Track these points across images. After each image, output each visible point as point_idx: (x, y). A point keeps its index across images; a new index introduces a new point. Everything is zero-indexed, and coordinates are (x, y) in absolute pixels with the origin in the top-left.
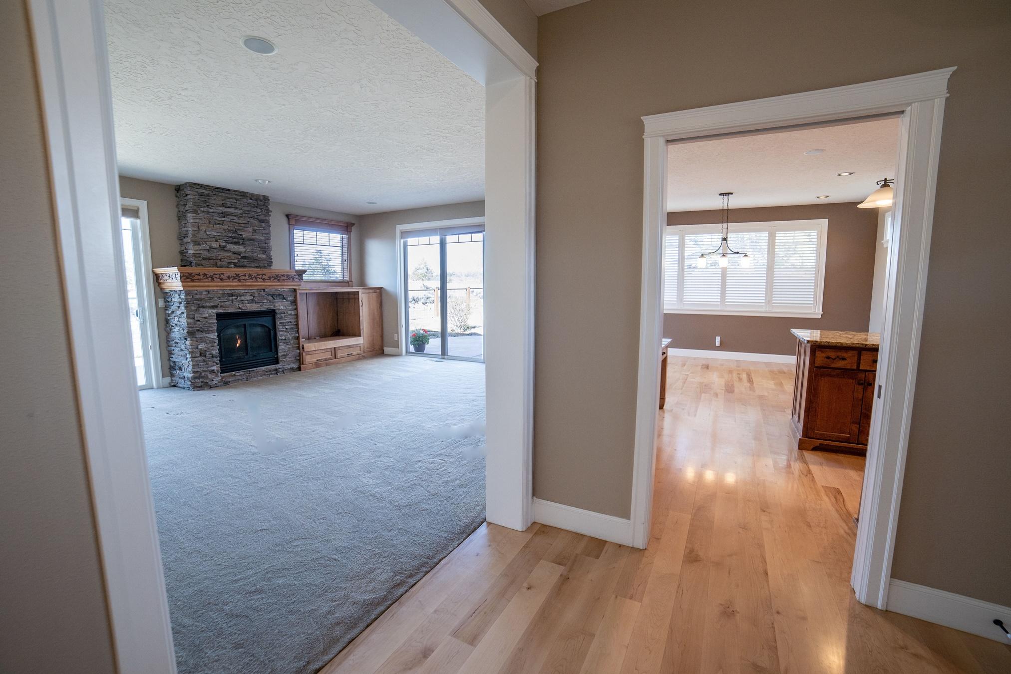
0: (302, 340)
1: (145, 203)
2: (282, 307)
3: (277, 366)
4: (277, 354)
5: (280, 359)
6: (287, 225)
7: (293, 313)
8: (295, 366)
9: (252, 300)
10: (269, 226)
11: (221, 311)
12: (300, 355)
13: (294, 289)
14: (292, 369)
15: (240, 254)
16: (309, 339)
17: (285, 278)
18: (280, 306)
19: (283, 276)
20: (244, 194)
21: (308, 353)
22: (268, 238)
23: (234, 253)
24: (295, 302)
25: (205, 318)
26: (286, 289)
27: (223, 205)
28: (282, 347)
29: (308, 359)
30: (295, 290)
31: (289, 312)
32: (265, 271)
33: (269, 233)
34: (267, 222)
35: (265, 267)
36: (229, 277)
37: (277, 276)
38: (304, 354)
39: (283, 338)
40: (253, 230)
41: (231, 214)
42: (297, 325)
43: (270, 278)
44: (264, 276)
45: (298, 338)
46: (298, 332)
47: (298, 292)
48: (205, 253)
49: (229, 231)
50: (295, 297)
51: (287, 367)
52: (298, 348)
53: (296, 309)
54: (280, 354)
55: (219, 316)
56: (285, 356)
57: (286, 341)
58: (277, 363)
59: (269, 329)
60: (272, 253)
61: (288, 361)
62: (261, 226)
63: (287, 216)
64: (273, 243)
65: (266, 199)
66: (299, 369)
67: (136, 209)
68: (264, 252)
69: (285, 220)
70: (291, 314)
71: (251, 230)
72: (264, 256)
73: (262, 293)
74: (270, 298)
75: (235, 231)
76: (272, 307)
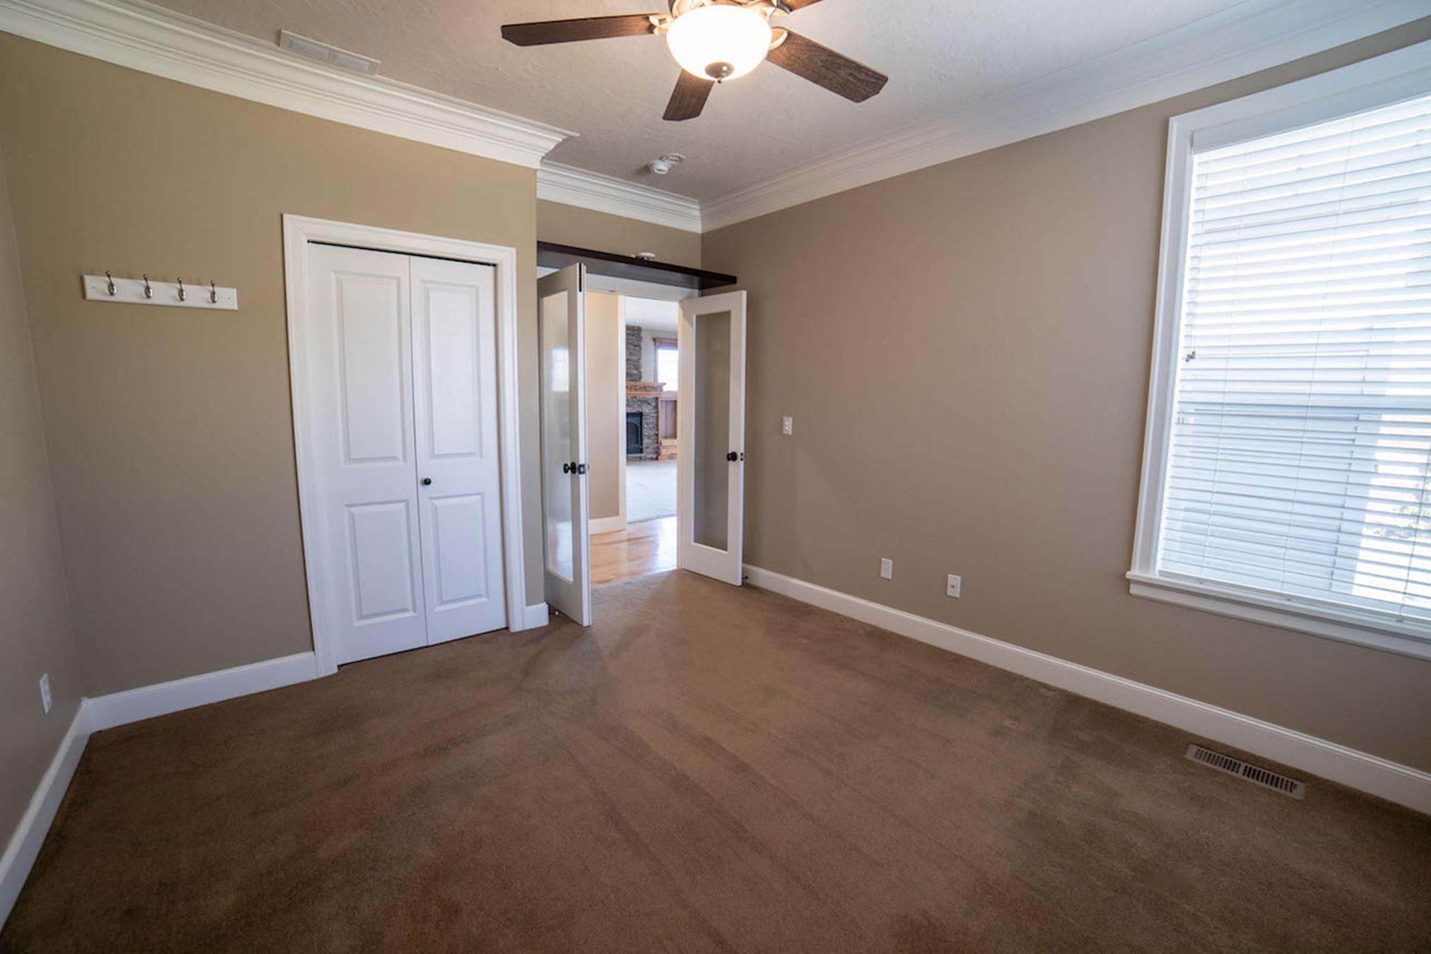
0: (660, 439)
2: (647, 411)
3: (642, 455)
4: (642, 445)
5: (644, 449)
6: (653, 346)
7: (655, 415)
8: (654, 456)
10: (641, 349)
12: (658, 448)
13: (655, 396)
14: (652, 459)
16: (666, 437)
17: (651, 388)
18: (646, 409)
19: (649, 387)
21: (664, 447)
22: (639, 359)
24: (656, 407)
26: (651, 397)
28: (645, 441)
29: (664, 452)
30: (657, 398)
32: (638, 383)
33: (640, 355)
34: (639, 346)
35: (637, 381)
37: (645, 387)
38: (661, 447)
39: (647, 434)
40: (631, 353)
42: (657, 425)
43: (640, 388)
44: (637, 387)
45: (657, 435)
46: (657, 430)
47: (660, 400)
50: (657, 404)
51: (649, 456)
52: (657, 443)
53: (657, 413)
54: (644, 446)
56: (647, 448)
57: (649, 438)
58: (641, 452)
59: (636, 426)
60: (642, 370)
61: (649, 452)
62: (635, 350)
63: (654, 339)
64: (643, 362)
65: (639, 329)
66: (657, 459)
68: (636, 369)
69: (652, 342)
70: (653, 417)
72: (636, 372)
73: (635, 400)
74: (639, 403)
76: (640, 410)
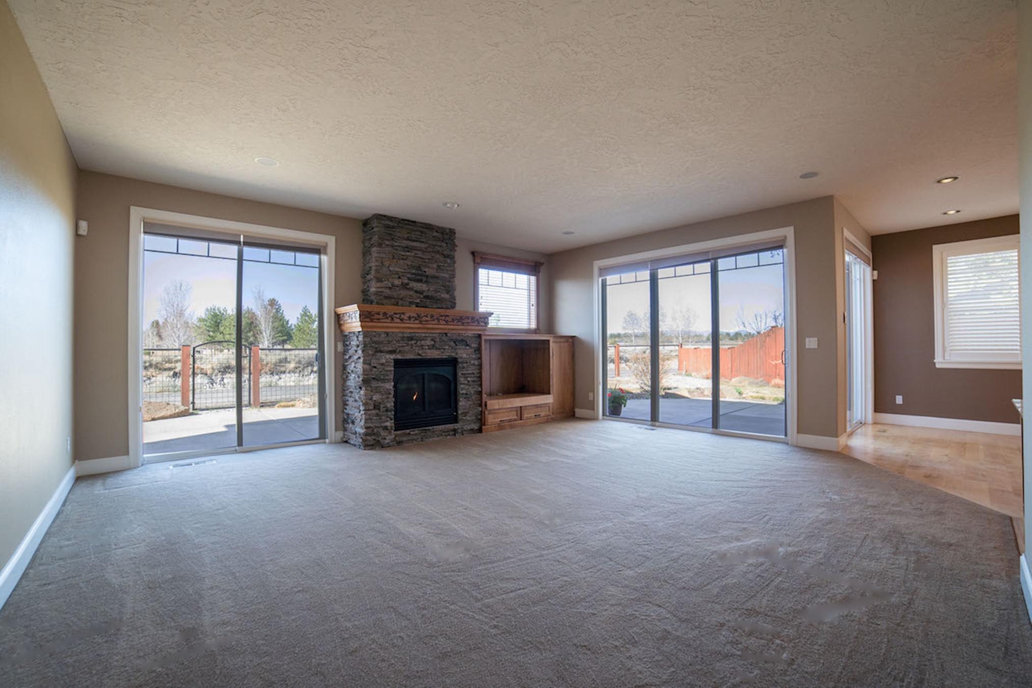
0: (484, 396)
1: (333, 238)
2: (465, 356)
3: (456, 426)
4: (457, 412)
5: (460, 417)
6: (472, 263)
7: (476, 362)
8: (476, 427)
9: (433, 346)
10: (454, 263)
11: (399, 357)
12: (482, 413)
13: (479, 334)
14: (472, 431)
15: (422, 294)
16: (493, 394)
17: (469, 321)
18: (463, 354)
19: (468, 318)
20: (429, 227)
21: (493, 412)
22: (453, 276)
23: (416, 292)
24: (479, 350)
25: (382, 364)
26: (470, 333)
27: (408, 239)
28: (462, 403)
29: (491, 419)
30: (480, 336)
31: (472, 362)
32: (449, 312)
33: (454, 271)
34: (452, 258)
35: (447, 308)
36: (410, 318)
37: (461, 318)
38: (486, 413)
39: (464, 392)
40: (438, 266)
41: (415, 248)
42: (480, 377)
43: (453, 320)
44: (447, 318)
45: (480, 393)
46: (481, 385)
47: (483, 338)
48: (387, 291)
49: (413, 267)
50: (480, 344)
51: (467, 427)
52: (480, 405)
53: (480, 358)
54: (460, 412)
55: (398, 363)
56: (465, 414)
57: (467, 396)
58: (456, 422)
59: (449, 379)
60: (456, 293)
61: (467, 422)
62: (445, 262)
63: (473, 253)
64: (457, 281)
65: (452, 232)
66: (480, 430)
67: (324, 245)
68: (448, 292)
69: (471, 257)
70: (474, 364)
71: (435, 266)
72: (447, 296)
73: (444, 338)
74: (452, 344)
75: (419, 268)
76: (453, 355)
